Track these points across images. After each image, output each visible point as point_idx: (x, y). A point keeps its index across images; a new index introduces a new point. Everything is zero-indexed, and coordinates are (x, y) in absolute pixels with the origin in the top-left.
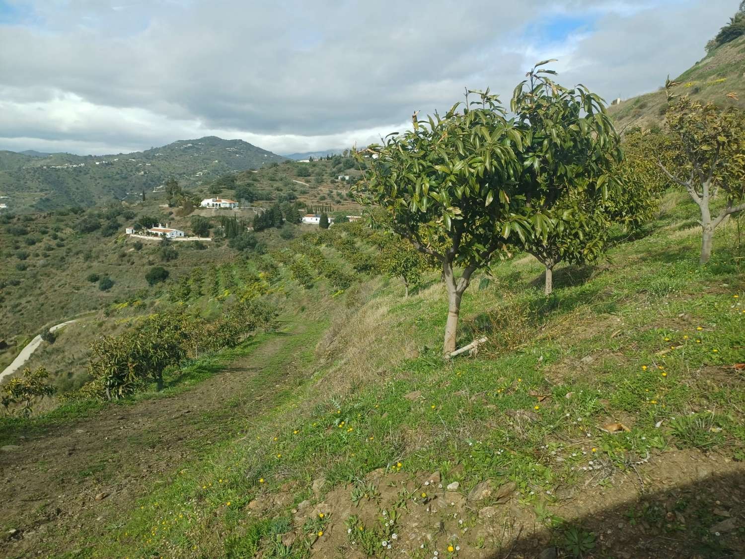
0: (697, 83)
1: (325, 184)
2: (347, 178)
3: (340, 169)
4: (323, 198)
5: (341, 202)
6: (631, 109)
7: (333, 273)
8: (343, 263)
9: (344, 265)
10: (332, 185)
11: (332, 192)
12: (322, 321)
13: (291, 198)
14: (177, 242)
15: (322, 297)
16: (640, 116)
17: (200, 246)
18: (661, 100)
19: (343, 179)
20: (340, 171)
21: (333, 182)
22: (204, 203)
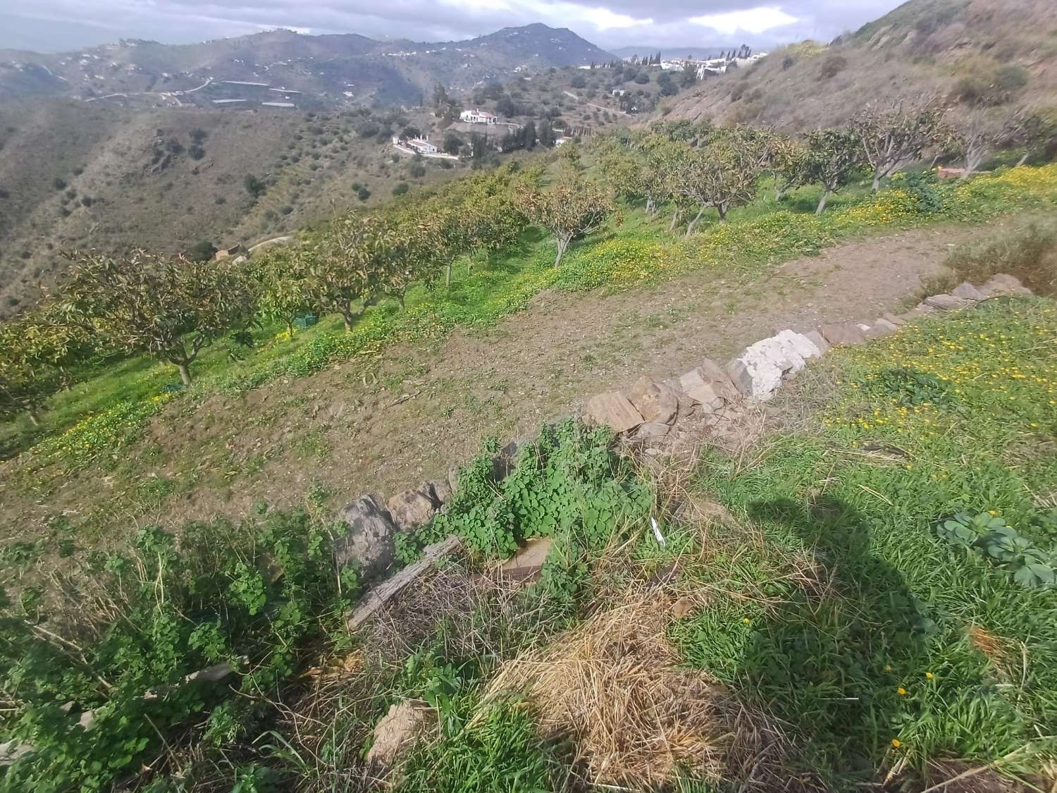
1: (596, 100)
2: (622, 93)
3: (619, 80)
4: (587, 118)
5: (604, 125)
10: (602, 101)
11: (599, 111)
13: (555, 113)
14: (427, 158)
17: (446, 164)
19: (617, 94)
20: (617, 83)
21: (605, 97)
22: (463, 115)
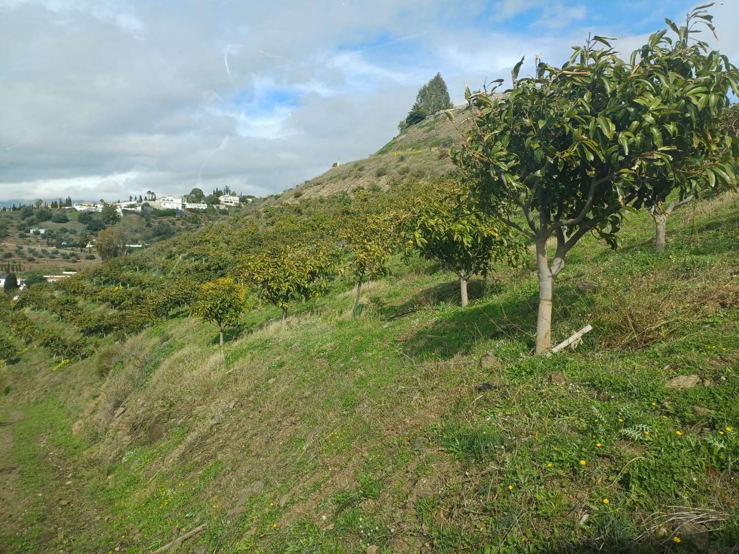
0: (401, 153)
1: (11, 239)
2: (42, 231)
3: (32, 221)
4: (9, 255)
5: (34, 260)
6: (352, 171)
7: (52, 340)
8: (60, 327)
9: (63, 329)
10: (21, 240)
11: (21, 248)
12: (41, 402)
15: (37, 372)
16: (361, 177)
18: (376, 165)
19: (37, 233)
20: (31, 224)
21: (22, 236)
